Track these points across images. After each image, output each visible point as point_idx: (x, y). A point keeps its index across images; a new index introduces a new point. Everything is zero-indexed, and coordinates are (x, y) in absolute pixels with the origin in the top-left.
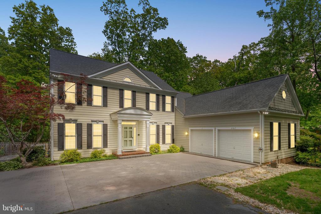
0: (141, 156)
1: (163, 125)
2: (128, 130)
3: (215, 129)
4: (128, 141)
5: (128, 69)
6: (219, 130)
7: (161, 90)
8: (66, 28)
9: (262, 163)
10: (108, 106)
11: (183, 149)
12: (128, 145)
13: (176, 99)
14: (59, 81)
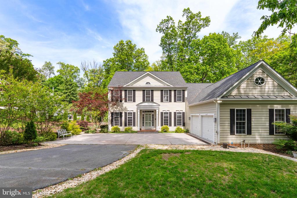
0: (150, 133)
1: (174, 112)
2: (148, 116)
3: (200, 115)
4: (148, 123)
5: (148, 77)
6: (202, 116)
7: (173, 87)
8: (141, 49)
9: (218, 144)
10: (136, 101)
11: (188, 131)
12: (148, 126)
13: (187, 91)
14: (111, 90)
